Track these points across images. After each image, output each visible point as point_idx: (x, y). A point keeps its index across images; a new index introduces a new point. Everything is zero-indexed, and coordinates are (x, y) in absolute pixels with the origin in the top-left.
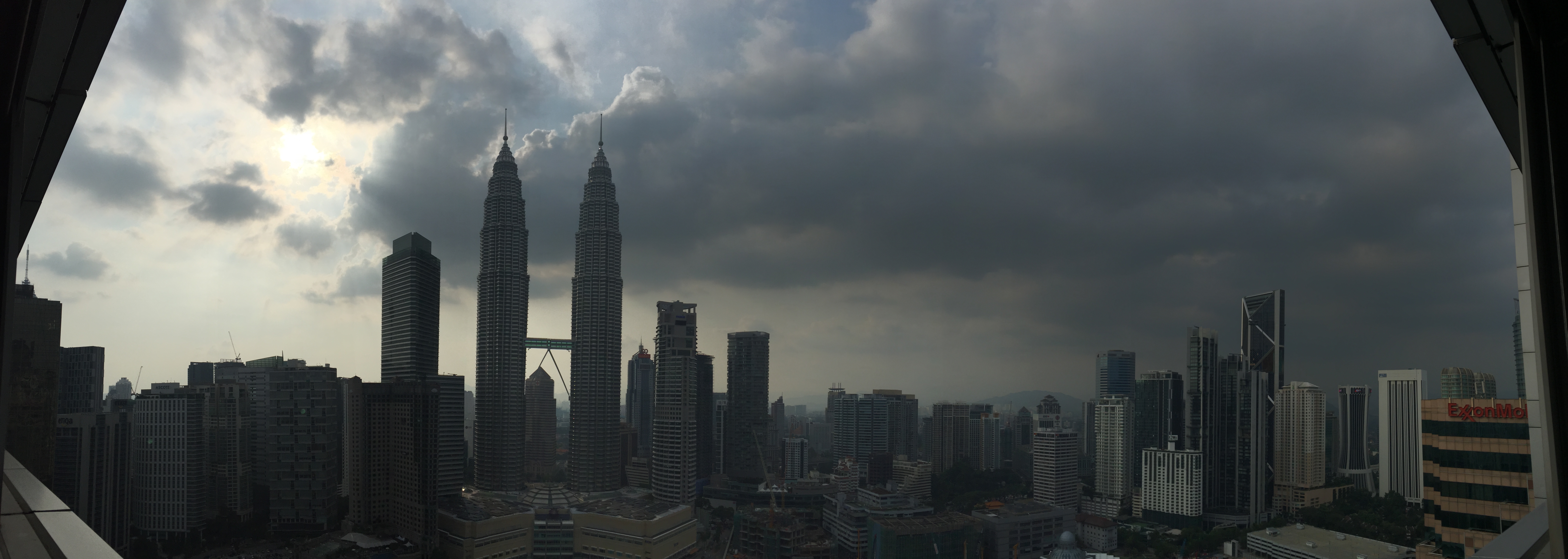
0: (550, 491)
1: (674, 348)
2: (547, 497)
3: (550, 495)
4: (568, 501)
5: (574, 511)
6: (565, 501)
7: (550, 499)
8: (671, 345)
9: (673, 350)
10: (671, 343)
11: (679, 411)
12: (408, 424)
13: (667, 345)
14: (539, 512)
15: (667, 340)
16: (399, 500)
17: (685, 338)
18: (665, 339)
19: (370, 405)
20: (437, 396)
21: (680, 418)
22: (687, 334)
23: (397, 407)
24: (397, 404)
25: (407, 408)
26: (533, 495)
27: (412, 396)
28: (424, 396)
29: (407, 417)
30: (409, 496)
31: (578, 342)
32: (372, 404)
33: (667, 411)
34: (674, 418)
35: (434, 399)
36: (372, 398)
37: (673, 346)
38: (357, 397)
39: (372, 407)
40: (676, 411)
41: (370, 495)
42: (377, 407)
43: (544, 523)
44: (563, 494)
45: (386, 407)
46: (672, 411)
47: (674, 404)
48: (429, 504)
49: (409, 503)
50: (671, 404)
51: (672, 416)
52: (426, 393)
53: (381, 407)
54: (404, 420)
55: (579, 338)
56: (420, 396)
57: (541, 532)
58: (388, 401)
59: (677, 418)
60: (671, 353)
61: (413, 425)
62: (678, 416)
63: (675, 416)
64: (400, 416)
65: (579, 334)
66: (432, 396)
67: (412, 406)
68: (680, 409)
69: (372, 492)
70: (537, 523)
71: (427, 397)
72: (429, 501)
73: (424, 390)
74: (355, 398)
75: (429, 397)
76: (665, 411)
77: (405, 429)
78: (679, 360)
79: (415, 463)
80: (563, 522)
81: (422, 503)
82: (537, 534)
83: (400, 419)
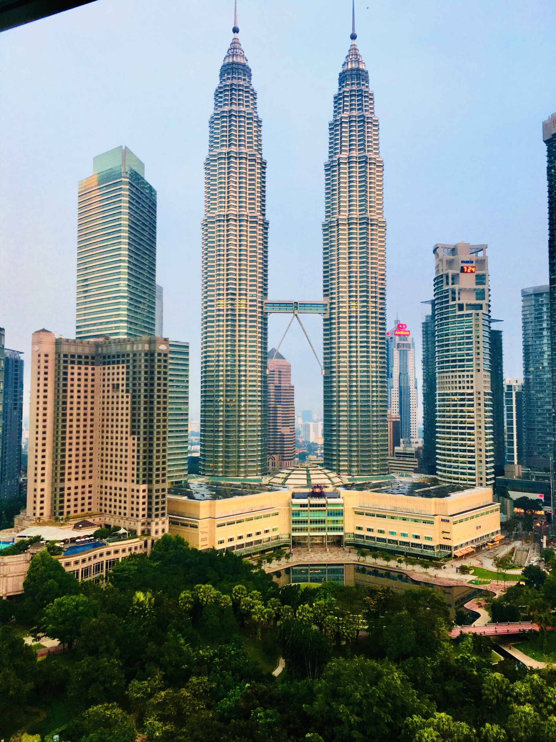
0: (308, 471)
1: (460, 302)
2: (305, 477)
3: (308, 475)
4: (331, 481)
5: (342, 490)
6: (327, 481)
7: (309, 480)
8: (457, 299)
9: (459, 305)
10: (457, 296)
11: (472, 379)
12: (123, 391)
13: (450, 298)
14: (296, 491)
15: (450, 293)
16: (108, 483)
17: (475, 289)
18: (447, 291)
19: (66, 368)
20: (166, 355)
21: (472, 388)
22: (477, 284)
23: (106, 371)
24: (106, 367)
25: (121, 370)
26: (284, 476)
27: (128, 355)
28: (146, 355)
29: (120, 382)
30: (123, 477)
31: (332, 304)
32: (70, 366)
33: (454, 380)
34: (464, 388)
35: (162, 358)
36: (69, 359)
37: (459, 299)
38: (46, 356)
39: (69, 371)
40: (466, 379)
41: (62, 481)
42: (76, 371)
43: (305, 501)
44: (325, 474)
45: (90, 372)
46: (461, 379)
47: (463, 371)
48: (154, 482)
49: (123, 485)
50: (459, 371)
51: (461, 385)
52: (150, 351)
53: (83, 371)
54: (115, 386)
55: (332, 298)
56: (140, 354)
57: (302, 511)
58: (93, 364)
59: (468, 388)
60: (457, 308)
61: (131, 391)
62: (470, 385)
63: (466, 385)
64: (111, 382)
65: (332, 293)
66: (159, 355)
67: (128, 367)
68: (472, 376)
69: (67, 477)
70: (295, 501)
71: (152, 355)
72: (155, 479)
73: (147, 347)
74: (43, 358)
75: (156, 355)
76: (451, 380)
77: (118, 397)
78: (468, 315)
79: (133, 436)
80: (330, 501)
81: (144, 482)
82: (297, 514)
83: (111, 386)
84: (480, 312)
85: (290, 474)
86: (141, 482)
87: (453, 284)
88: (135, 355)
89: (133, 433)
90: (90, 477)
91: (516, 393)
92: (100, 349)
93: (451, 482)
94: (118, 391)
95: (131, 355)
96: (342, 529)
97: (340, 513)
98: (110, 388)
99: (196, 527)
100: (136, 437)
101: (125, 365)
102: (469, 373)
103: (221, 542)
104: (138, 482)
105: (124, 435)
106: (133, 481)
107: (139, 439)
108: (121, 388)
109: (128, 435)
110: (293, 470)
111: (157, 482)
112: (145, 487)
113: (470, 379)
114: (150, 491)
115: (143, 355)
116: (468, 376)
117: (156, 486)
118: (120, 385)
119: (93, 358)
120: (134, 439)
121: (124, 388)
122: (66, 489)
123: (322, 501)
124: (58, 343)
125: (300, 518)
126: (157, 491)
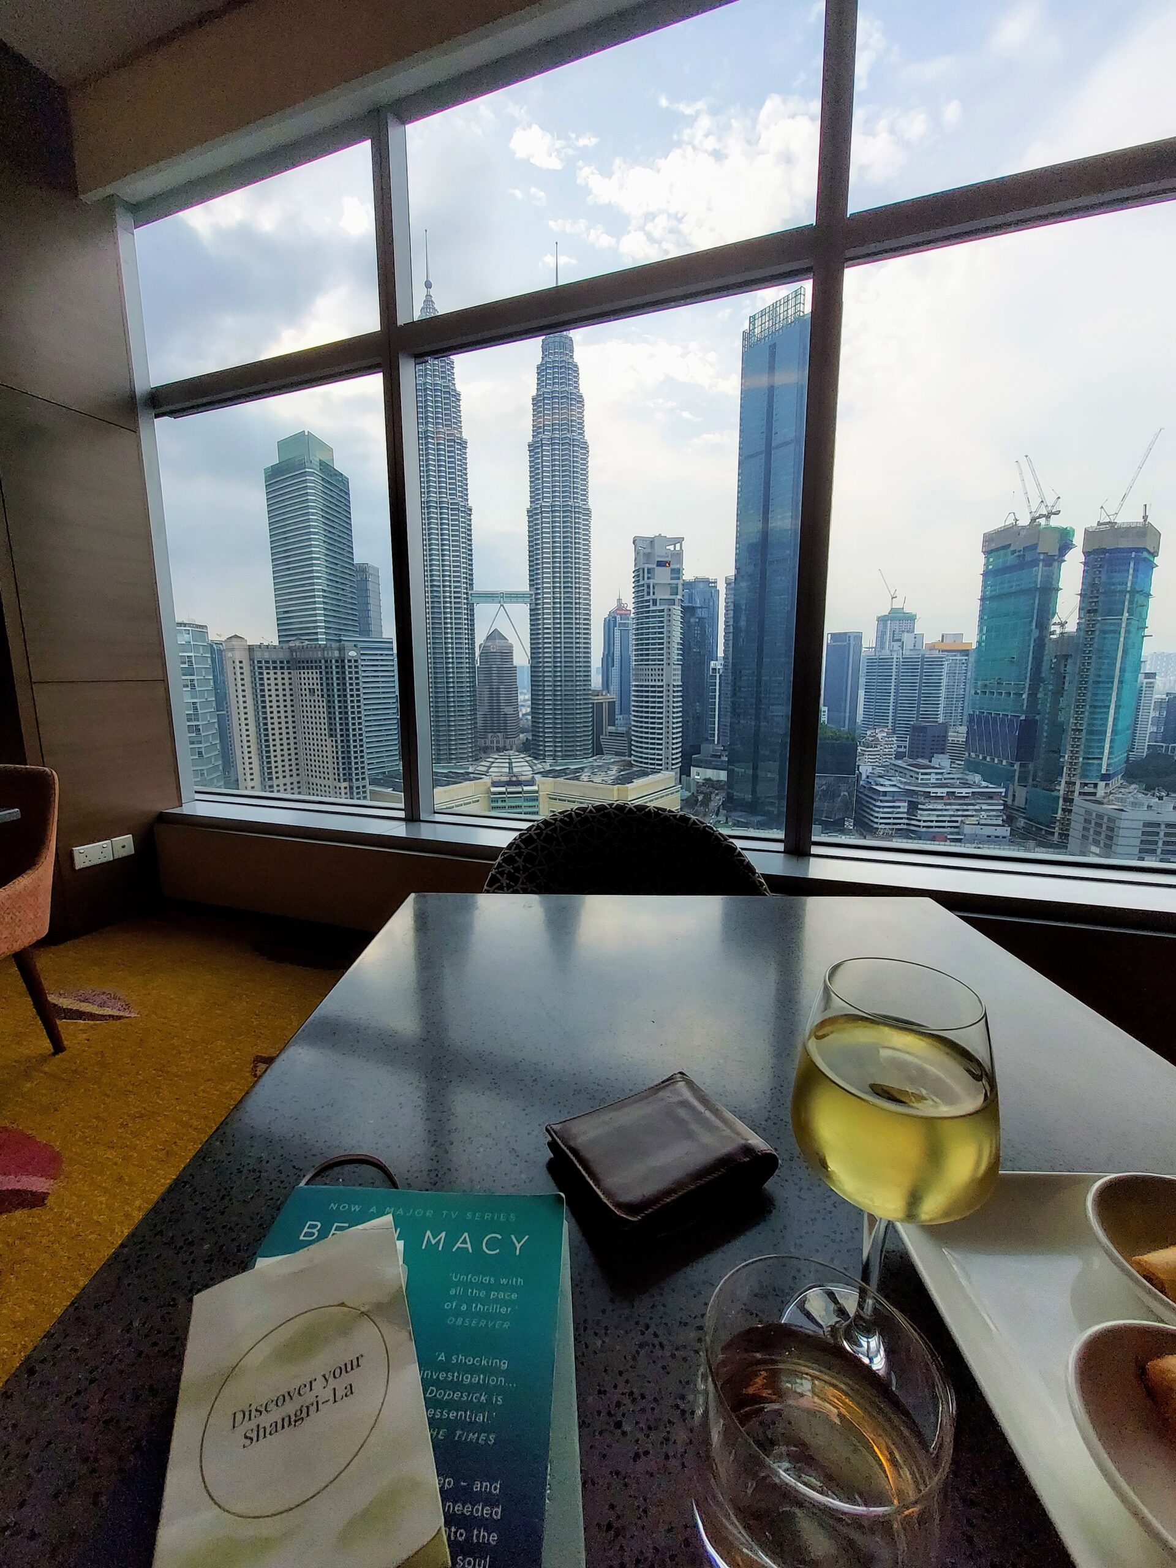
0: (510, 759)
1: (654, 597)
2: (507, 765)
3: (510, 763)
4: (531, 768)
5: (538, 777)
6: (527, 769)
7: (511, 768)
8: (652, 593)
9: (653, 599)
10: (651, 590)
11: (662, 672)
12: (318, 695)
13: (645, 593)
14: (496, 779)
15: (645, 588)
16: (314, 780)
17: (669, 584)
18: (643, 585)
19: (261, 673)
20: (356, 661)
21: (662, 680)
22: (672, 578)
23: (303, 676)
24: (302, 671)
25: (315, 676)
26: (488, 764)
27: (320, 662)
28: (337, 661)
29: (315, 687)
30: (326, 775)
31: (537, 594)
32: (265, 672)
33: (647, 672)
34: (655, 680)
35: (353, 664)
36: (263, 665)
37: (654, 593)
38: (241, 662)
39: (265, 676)
40: (657, 672)
41: (270, 779)
42: (272, 676)
43: (503, 789)
44: (527, 761)
45: (286, 676)
46: (653, 672)
47: (655, 664)
48: (354, 780)
49: (326, 782)
50: (652, 665)
51: (653, 678)
52: (339, 657)
53: (279, 676)
54: (312, 690)
55: (537, 589)
56: (331, 661)
57: (501, 798)
58: (289, 668)
59: (659, 680)
60: (651, 603)
61: (325, 696)
62: (660, 678)
63: (657, 678)
64: (307, 687)
65: (537, 584)
66: (350, 661)
67: (321, 673)
68: (662, 670)
69: (274, 776)
70: (493, 789)
71: (343, 661)
72: (354, 777)
73: (336, 654)
74: (238, 665)
75: (346, 661)
76: (644, 672)
77: (314, 701)
78: (659, 611)
79: (331, 738)
80: (526, 788)
81: (345, 780)
82: (495, 801)
83: (307, 690)
84: (671, 608)
85: (493, 763)
86: (342, 780)
87: (648, 578)
88: (326, 661)
89: (331, 736)
91: (720, 676)
92: (294, 654)
93: (642, 767)
94: (314, 695)
95: (323, 661)
97: (536, 799)
98: (307, 692)
100: (334, 739)
101: (318, 671)
102: (660, 667)
105: (323, 737)
106: (335, 779)
107: (336, 741)
108: (316, 692)
109: (327, 738)
110: (497, 759)
111: (357, 780)
112: (346, 784)
113: (660, 672)
114: (351, 788)
115: (333, 661)
116: (659, 670)
117: (355, 784)
118: (316, 690)
119: (288, 662)
120: (332, 741)
121: (320, 692)
122: (275, 786)
123: (519, 789)
124: (251, 649)
125: (498, 804)
126: (358, 788)
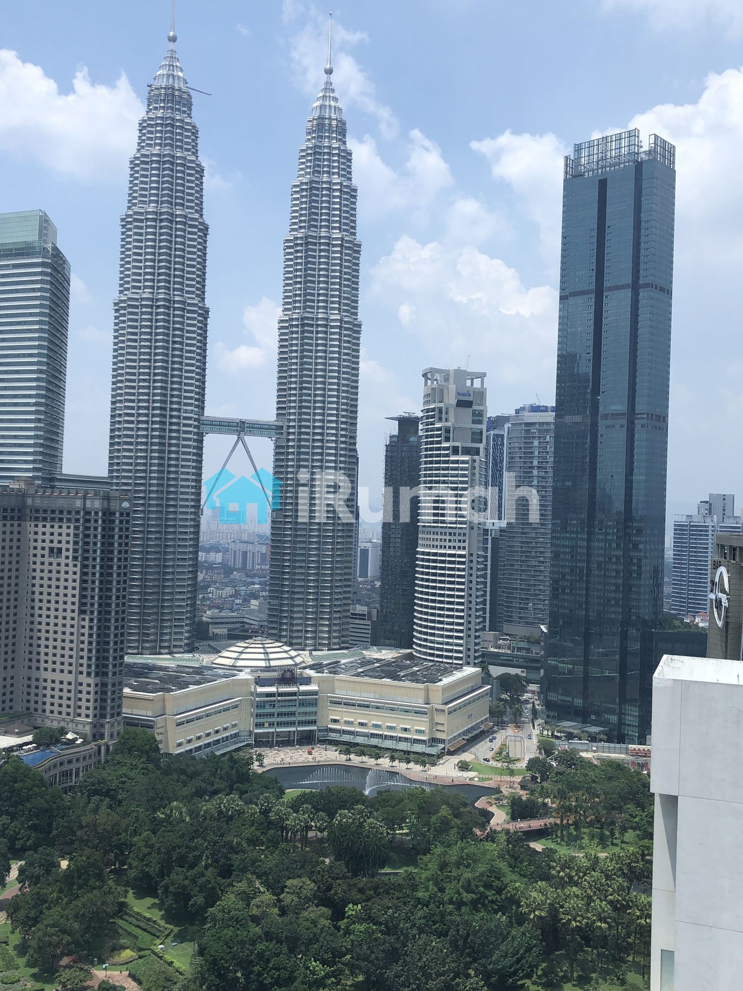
0: (264, 649)
1: (455, 444)
2: (263, 656)
3: (265, 654)
4: (295, 661)
5: (310, 673)
6: (292, 662)
8: (451, 440)
9: (453, 448)
10: (451, 436)
11: (464, 538)
12: (67, 557)
13: (443, 438)
14: (258, 675)
15: (443, 431)
16: (41, 675)
17: (471, 429)
18: (439, 429)
20: (129, 515)
21: (464, 548)
22: (474, 422)
23: (40, 530)
24: (40, 524)
25: (64, 531)
26: (233, 655)
27: (78, 513)
29: (64, 546)
30: (66, 668)
34: (454, 548)
35: (124, 518)
37: (454, 441)
40: (457, 538)
43: (273, 689)
44: (285, 652)
45: (16, 529)
46: (452, 538)
47: (455, 528)
48: (110, 674)
49: (65, 677)
50: (451, 528)
51: (451, 544)
52: (109, 509)
53: (8, 529)
54: (55, 550)
57: (267, 702)
58: (19, 518)
59: (459, 548)
60: (450, 451)
61: (79, 558)
62: (462, 545)
63: (457, 544)
64: (47, 545)
66: (121, 514)
67: (77, 528)
68: (464, 534)
70: (260, 690)
71: (113, 514)
72: (110, 670)
73: (105, 504)
75: (117, 514)
76: (439, 537)
77: (59, 565)
78: (463, 462)
79: (83, 616)
80: (302, 688)
81: (97, 675)
82: (261, 705)
83: (47, 549)
84: (475, 457)
85: (241, 653)
86: (93, 675)
87: (446, 420)
88: (88, 513)
89: (82, 612)
90: (13, 667)
91: (493, 539)
92: (29, 500)
93: (433, 661)
94: (60, 557)
95: (82, 513)
96: (314, 722)
97: (314, 703)
98: (46, 552)
99: (151, 727)
100: (87, 617)
101: (71, 525)
102: (462, 531)
103: (180, 745)
104: (89, 674)
105: (68, 614)
106: (81, 673)
107: (91, 620)
108: (64, 553)
109: (75, 615)
110: (246, 648)
111: (114, 674)
112: (98, 680)
113: (462, 538)
114: (104, 685)
115: (100, 514)
116: (460, 534)
117: (111, 679)
118: (64, 550)
119: (19, 511)
120: (83, 620)
121: (70, 554)
123: (293, 689)
125: (265, 711)
126: (114, 685)
